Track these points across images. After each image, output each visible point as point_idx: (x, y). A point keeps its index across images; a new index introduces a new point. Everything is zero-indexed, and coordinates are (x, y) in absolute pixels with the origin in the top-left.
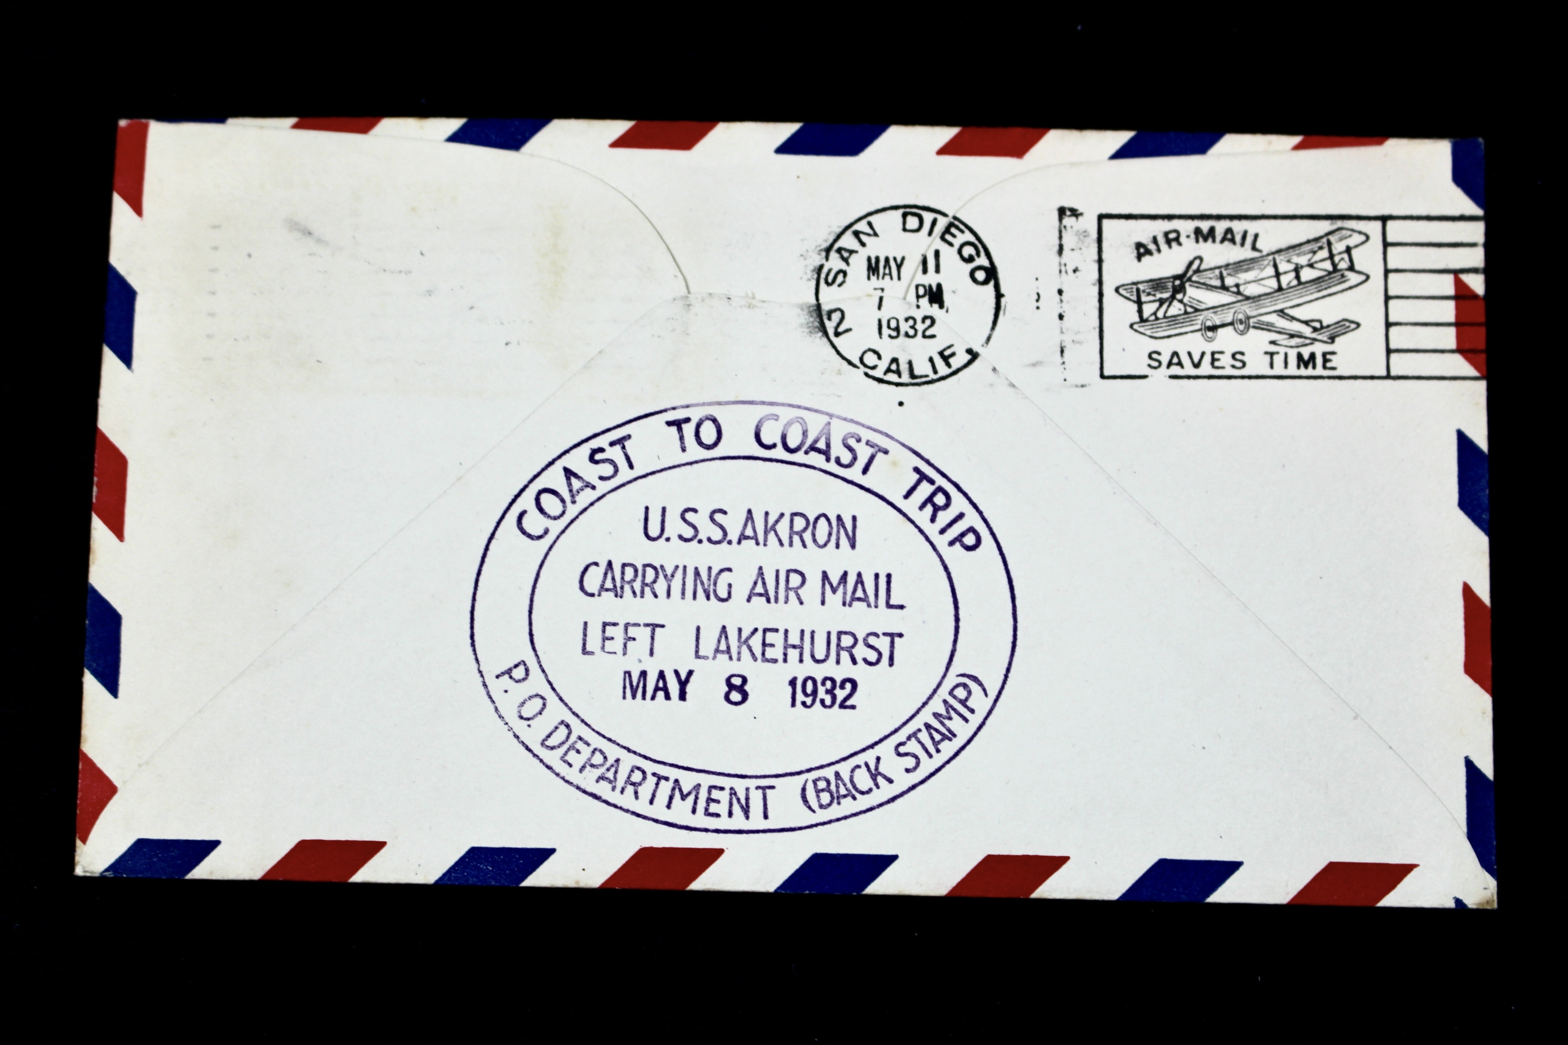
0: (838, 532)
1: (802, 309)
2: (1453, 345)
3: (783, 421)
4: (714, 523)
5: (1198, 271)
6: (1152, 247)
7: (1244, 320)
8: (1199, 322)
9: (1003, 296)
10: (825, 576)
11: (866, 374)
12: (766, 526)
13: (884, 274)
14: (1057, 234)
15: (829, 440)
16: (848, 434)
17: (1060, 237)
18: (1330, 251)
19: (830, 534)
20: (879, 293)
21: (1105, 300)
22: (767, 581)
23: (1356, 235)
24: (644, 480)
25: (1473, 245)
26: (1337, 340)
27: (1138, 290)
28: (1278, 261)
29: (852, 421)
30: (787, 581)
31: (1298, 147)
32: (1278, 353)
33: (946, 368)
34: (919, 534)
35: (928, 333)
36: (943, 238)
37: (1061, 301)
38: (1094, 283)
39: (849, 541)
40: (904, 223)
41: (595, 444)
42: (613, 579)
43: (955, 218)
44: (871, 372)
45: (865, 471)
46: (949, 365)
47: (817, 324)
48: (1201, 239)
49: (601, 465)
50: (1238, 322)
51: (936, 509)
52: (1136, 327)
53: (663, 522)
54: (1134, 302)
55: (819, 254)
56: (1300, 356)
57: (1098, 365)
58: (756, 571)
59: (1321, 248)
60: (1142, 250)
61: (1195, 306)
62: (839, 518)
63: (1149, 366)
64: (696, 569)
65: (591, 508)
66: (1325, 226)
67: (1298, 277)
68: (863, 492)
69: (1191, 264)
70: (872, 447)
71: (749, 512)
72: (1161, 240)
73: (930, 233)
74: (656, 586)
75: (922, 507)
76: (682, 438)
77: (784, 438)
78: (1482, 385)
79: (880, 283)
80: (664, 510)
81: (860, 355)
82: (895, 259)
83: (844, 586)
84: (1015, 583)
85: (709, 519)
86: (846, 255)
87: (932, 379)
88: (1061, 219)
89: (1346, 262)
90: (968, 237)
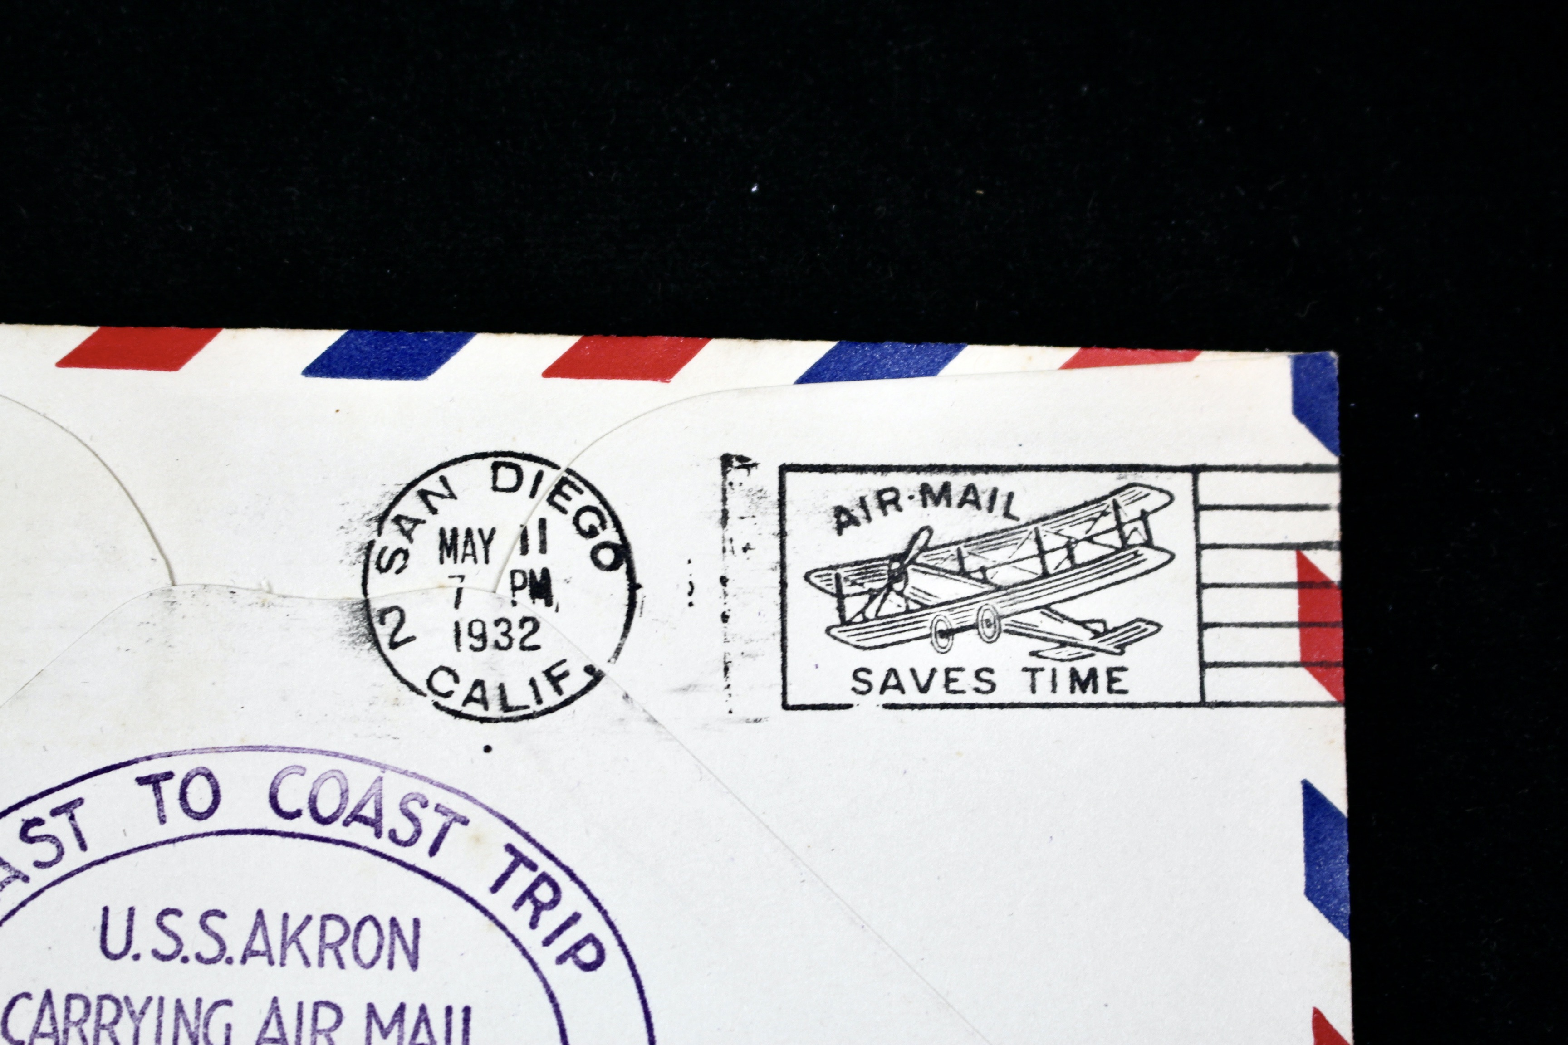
0: (392, 943)
1: (342, 608)
2: (1296, 657)
3: (312, 775)
4: (206, 932)
5: (925, 549)
6: (859, 513)
7: (992, 621)
8: (928, 624)
9: (639, 586)
10: (371, 1011)
11: (437, 705)
12: (284, 935)
13: (465, 555)
14: (719, 496)
15: (381, 805)
16: (409, 794)
17: (724, 500)
18: (1118, 518)
19: (380, 947)
20: (457, 583)
21: (789, 591)
22: (285, 1020)
23: (1154, 493)
24: (102, 866)
25: (1324, 508)
26: (1128, 649)
27: (838, 577)
28: (1042, 534)
29: (414, 775)
30: (315, 1019)
31: (1070, 365)
32: (1042, 669)
33: (556, 694)
34: (512, 946)
35: (528, 643)
36: (551, 501)
37: (726, 594)
38: (773, 566)
39: (408, 957)
40: (495, 478)
41: (28, 812)
42: (53, 1018)
43: (570, 471)
44: (443, 702)
45: (433, 850)
46: (559, 691)
47: (363, 630)
48: (930, 502)
49: (38, 845)
50: (985, 625)
51: (539, 907)
52: (834, 632)
53: (130, 930)
54: (832, 594)
55: (369, 526)
56: (1074, 674)
57: (780, 690)
58: (268, 1005)
59: (1104, 514)
60: (844, 518)
61: (921, 600)
62: (393, 922)
63: (854, 689)
64: (178, 1001)
65: (22, 910)
66: (1111, 481)
67: (1071, 557)
68: (430, 882)
69: (915, 537)
70: (445, 814)
71: (260, 913)
72: (872, 503)
73: (533, 495)
74: (117, 1028)
75: (517, 905)
76: (159, 802)
77: (313, 801)
78: (1339, 714)
79: (459, 568)
80: (131, 911)
81: (427, 677)
82: (481, 531)
83: (399, 1026)
84: (654, 1020)
85: (198, 926)
86: (407, 526)
87: (534, 712)
88: (724, 473)
89: (1140, 534)
90: (589, 499)
